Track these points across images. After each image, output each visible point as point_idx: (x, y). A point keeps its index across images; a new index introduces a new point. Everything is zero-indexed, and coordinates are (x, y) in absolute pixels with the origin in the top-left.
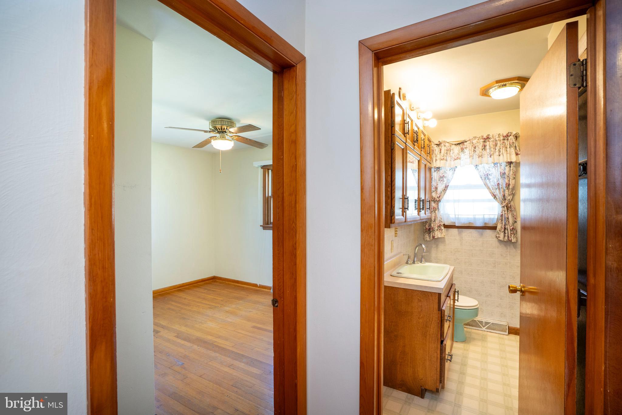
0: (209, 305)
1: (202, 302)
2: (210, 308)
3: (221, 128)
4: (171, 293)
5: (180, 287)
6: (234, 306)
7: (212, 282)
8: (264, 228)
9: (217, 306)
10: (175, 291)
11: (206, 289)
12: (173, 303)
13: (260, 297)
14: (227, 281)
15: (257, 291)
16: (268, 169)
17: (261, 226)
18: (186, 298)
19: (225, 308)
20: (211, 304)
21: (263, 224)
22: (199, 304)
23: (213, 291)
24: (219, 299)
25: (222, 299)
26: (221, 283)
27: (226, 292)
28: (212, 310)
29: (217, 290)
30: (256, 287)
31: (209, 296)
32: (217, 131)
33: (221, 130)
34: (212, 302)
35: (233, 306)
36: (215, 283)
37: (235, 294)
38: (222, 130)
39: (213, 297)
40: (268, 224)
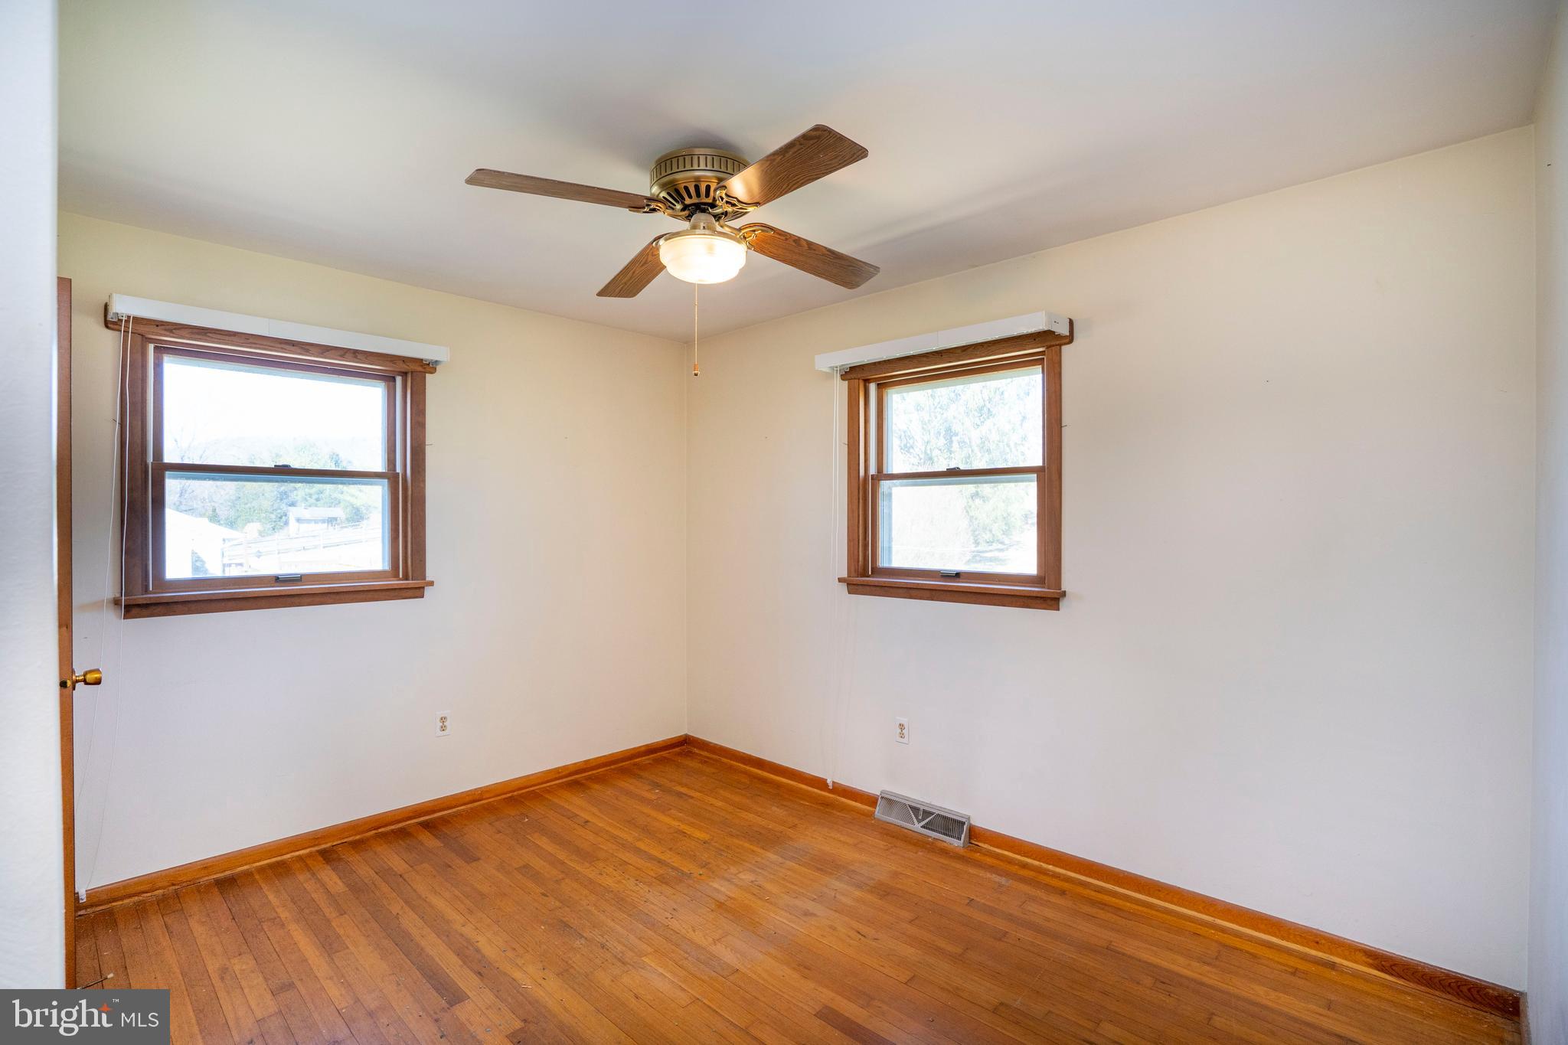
0: (660, 861)
1: (642, 846)
2: (663, 880)
3: (697, 188)
4: (547, 796)
5: (577, 772)
6: (747, 877)
7: (679, 754)
8: (851, 587)
9: (685, 870)
10: (560, 786)
11: (657, 785)
12: (544, 842)
13: (838, 836)
14: (726, 758)
15: (827, 804)
16: (867, 381)
17: (840, 580)
18: (587, 822)
19: (716, 885)
20: (667, 857)
21: (849, 576)
22: (627, 856)
23: (680, 795)
24: (698, 834)
25: (707, 837)
26: (706, 762)
27: (720, 804)
28: (668, 891)
29: (692, 793)
30: (821, 790)
31: (662, 817)
32: (679, 207)
33: (695, 200)
34: (671, 849)
35: (742, 876)
36: (688, 762)
37: (751, 816)
38: (698, 195)
39: (675, 823)
40: (865, 574)
